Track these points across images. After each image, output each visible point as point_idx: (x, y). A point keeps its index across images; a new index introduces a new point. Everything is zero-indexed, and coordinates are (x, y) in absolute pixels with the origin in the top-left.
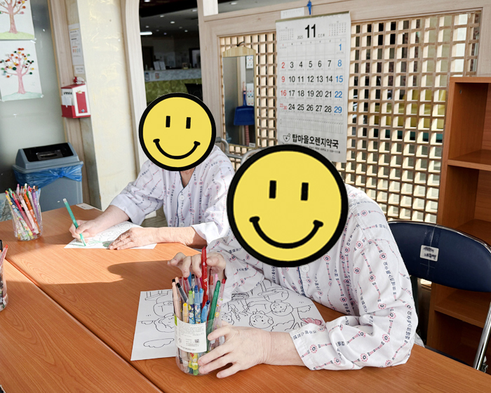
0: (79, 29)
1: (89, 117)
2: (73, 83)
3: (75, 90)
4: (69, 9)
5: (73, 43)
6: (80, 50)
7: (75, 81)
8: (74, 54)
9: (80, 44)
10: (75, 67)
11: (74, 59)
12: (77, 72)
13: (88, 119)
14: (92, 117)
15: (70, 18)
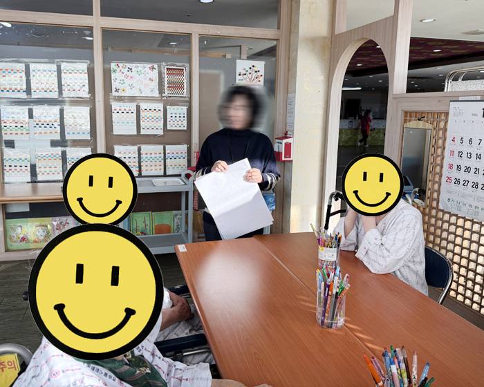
0: (294, 97)
1: (291, 161)
2: (284, 135)
3: (285, 141)
4: (290, 82)
5: (289, 107)
6: (293, 113)
7: (286, 134)
8: (288, 115)
9: (294, 108)
10: (288, 124)
11: (288, 118)
12: (288, 128)
13: (290, 163)
14: (293, 162)
15: (289, 89)
